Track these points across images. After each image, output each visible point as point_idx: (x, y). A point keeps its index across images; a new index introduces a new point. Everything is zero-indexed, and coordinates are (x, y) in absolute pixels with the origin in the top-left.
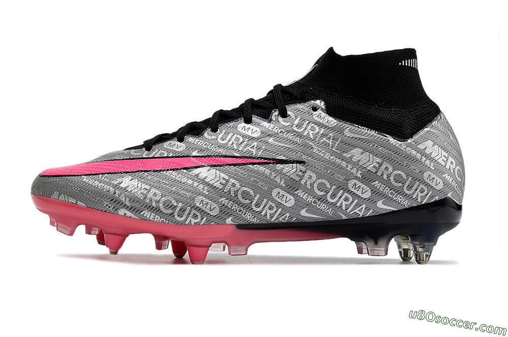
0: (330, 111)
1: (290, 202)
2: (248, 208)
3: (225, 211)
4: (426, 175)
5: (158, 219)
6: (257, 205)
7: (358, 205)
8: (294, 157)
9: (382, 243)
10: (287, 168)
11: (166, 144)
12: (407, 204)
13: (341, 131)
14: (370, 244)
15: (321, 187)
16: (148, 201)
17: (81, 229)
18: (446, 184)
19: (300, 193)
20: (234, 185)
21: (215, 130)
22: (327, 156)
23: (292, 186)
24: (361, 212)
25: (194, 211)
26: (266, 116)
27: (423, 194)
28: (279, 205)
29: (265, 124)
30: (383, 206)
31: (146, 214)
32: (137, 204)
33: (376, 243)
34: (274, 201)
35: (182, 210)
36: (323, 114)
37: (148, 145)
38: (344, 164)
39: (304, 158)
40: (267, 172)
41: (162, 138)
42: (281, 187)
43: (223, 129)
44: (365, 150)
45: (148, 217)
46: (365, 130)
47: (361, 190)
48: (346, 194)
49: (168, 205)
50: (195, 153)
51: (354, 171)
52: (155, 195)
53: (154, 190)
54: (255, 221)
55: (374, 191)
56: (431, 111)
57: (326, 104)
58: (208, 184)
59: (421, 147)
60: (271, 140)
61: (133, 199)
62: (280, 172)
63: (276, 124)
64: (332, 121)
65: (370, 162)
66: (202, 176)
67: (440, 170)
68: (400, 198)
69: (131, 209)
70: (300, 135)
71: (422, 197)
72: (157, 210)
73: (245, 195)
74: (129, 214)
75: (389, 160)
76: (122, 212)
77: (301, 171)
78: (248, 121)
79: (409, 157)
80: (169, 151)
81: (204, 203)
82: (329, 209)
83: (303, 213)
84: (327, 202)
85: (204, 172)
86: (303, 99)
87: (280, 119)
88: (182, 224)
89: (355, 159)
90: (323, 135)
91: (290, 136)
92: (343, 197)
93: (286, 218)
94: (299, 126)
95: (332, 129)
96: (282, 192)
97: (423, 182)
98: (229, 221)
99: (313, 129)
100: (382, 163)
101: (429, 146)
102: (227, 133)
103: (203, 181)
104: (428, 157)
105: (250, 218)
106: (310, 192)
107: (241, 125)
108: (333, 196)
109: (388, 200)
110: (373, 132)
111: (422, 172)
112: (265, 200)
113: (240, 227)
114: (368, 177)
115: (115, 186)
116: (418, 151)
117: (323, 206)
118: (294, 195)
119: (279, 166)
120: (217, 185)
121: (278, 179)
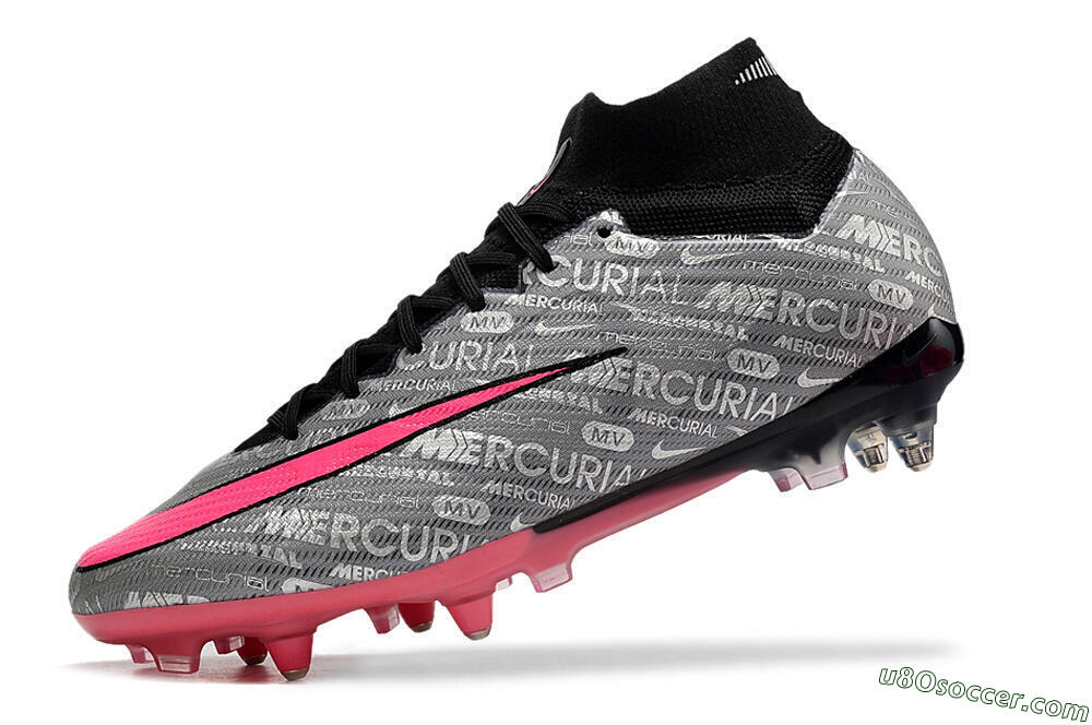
0: (637, 226)
1: (625, 440)
2: (546, 483)
3: (502, 508)
4: (873, 289)
5: (370, 573)
6: (562, 471)
7: (760, 399)
8: (596, 345)
9: (829, 454)
10: (594, 375)
11: (326, 412)
12: (855, 361)
13: (675, 260)
14: (806, 464)
15: (676, 388)
16: (335, 545)
17: (209, 649)
18: (917, 292)
19: (638, 415)
20: (500, 448)
21: (415, 348)
22: (665, 321)
23: (618, 407)
24: (771, 411)
25: (439, 532)
26: (511, 282)
27: (882, 330)
28: (605, 455)
29: (514, 298)
30: (810, 383)
31: (343, 571)
32: (317, 560)
33: (818, 460)
34: (591, 450)
35: (415, 538)
36: (626, 237)
37: (285, 423)
38: (705, 325)
39: (620, 340)
40: (558, 395)
41: (308, 402)
42: (597, 418)
43: (433, 340)
44: (736, 281)
45: (348, 577)
46: (720, 240)
47: (756, 364)
48: (731, 385)
49: (381, 538)
50: (393, 412)
51: (730, 331)
52: (345, 526)
53: (341, 517)
54: (567, 505)
55: (785, 359)
56: (833, 155)
57: (624, 214)
58: (447, 465)
59: (843, 234)
60: (540, 328)
61: (304, 552)
62: (584, 388)
63: (539, 292)
64: (649, 245)
65: (755, 302)
66: (428, 452)
67: (896, 270)
68: (839, 355)
69: (305, 573)
70: (596, 297)
71: (882, 337)
72: (362, 557)
73: (531, 459)
74: (305, 585)
75: (791, 283)
76: (289, 585)
77: (624, 369)
78: (478, 305)
79: (826, 264)
80: (338, 425)
81: (454, 506)
82: (705, 427)
83: (658, 453)
84: (698, 415)
85: (438, 444)
86: (573, 221)
87: (543, 277)
88: (422, 566)
89: (723, 306)
90: (642, 281)
91: (576, 306)
92: (727, 392)
93: (627, 476)
94: (586, 279)
95: (655, 261)
96: (603, 427)
97: (873, 305)
98: (516, 524)
99: (616, 275)
100: (780, 293)
101: (858, 228)
102: (444, 346)
103: (434, 462)
104: (863, 249)
105: (558, 504)
106: (658, 406)
107: (467, 319)
108: (706, 397)
109: (816, 365)
110: (738, 240)
111: (864, 286)
112: (574, 456)
113: (541, 528)
114: (762, 335)
115: (258, 537)
116: (841, 245)
117: (693, 426)
118: (626, 424)
119: (577, 377)
120: (466, 459)
121: (584, 403)
